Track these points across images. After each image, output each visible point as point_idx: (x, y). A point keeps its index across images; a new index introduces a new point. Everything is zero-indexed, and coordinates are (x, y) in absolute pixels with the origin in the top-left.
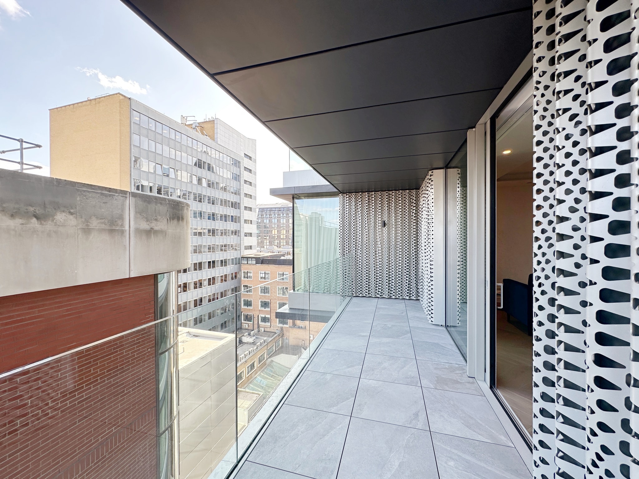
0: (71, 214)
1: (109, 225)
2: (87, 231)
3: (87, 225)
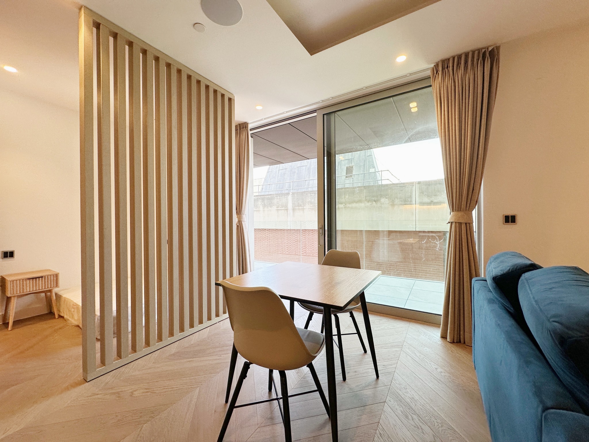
0: (386, 198)
1: (404, 202)
2: (393, 205)
3: (393, 203)
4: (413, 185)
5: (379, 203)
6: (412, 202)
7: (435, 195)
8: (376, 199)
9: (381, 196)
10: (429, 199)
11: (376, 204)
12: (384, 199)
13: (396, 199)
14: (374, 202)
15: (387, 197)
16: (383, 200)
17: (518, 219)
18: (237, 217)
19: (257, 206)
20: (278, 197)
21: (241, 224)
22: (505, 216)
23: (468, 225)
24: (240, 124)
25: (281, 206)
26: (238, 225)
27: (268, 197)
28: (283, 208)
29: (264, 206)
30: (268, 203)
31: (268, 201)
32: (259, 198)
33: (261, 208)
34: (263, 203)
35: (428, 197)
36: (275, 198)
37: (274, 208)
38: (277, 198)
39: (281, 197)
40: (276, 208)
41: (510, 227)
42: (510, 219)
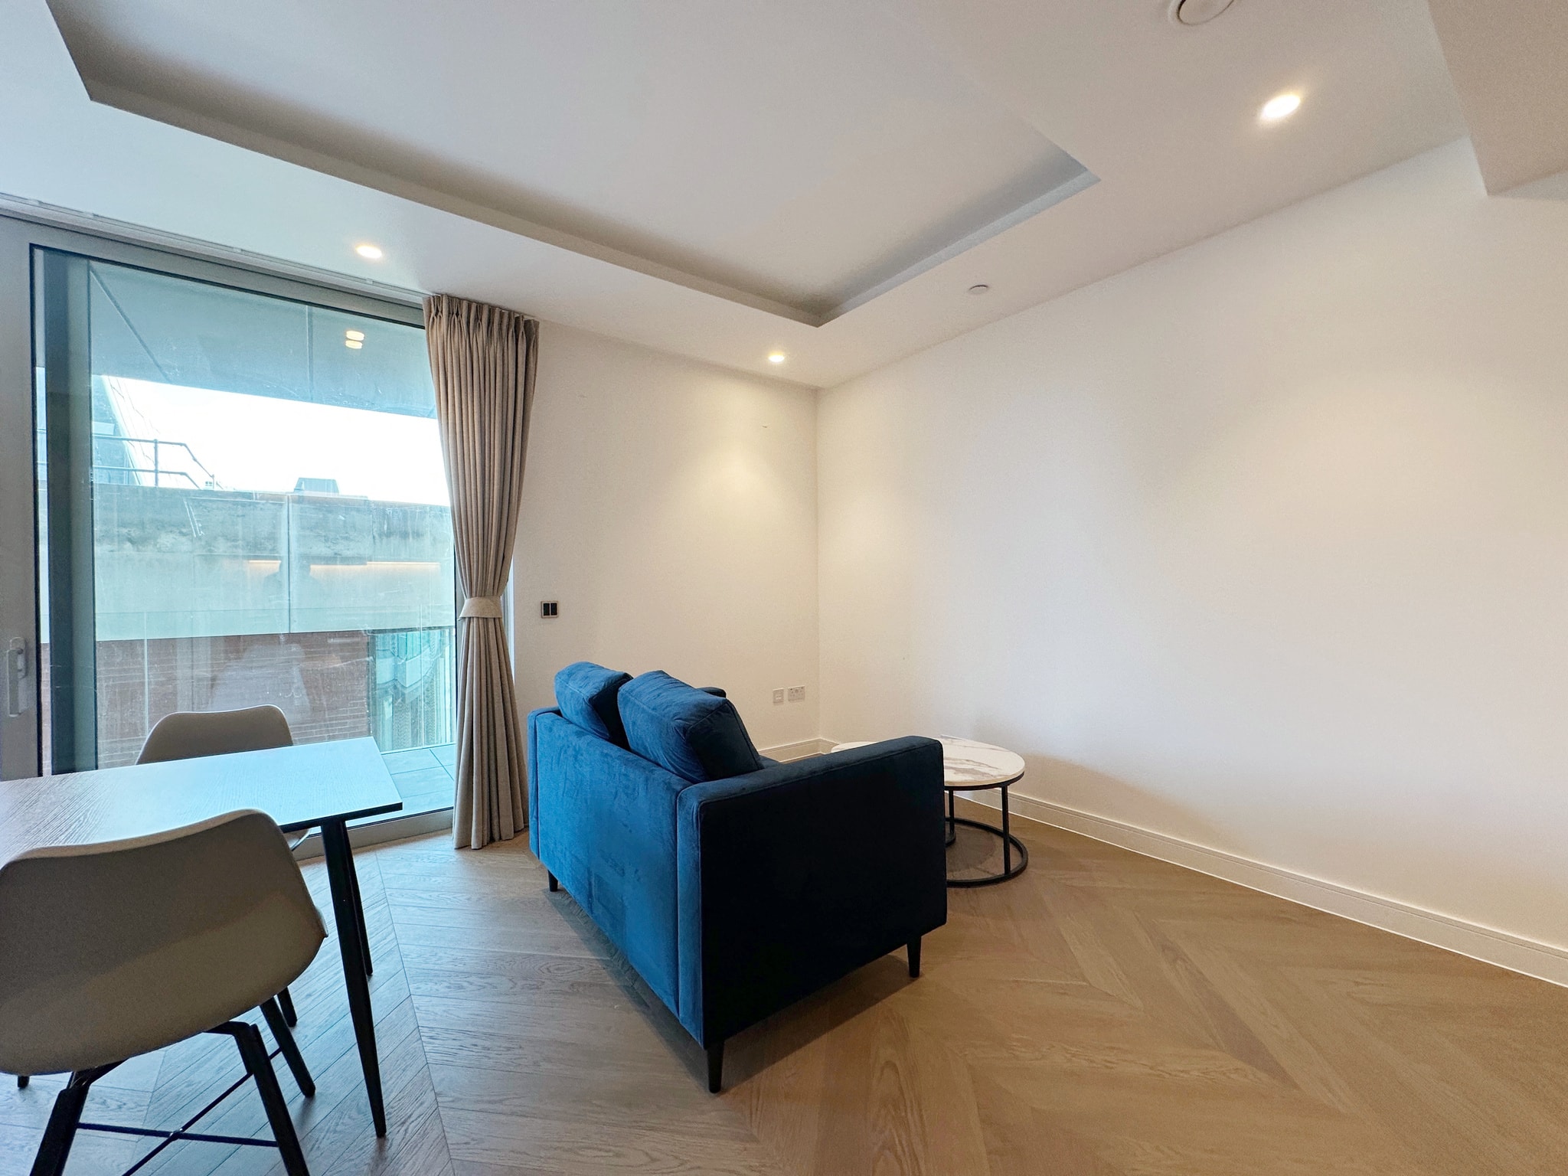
0: (183, 534)
1: (250, 549)
2: (209, 558)
3: (210, 551)
4: (281, 505)
5: (150, 547)
6: (278, 552)
7: (346, 539)
8: (135, 533)
9: (162, 526)
10: (329, 547)
11: (138, 550)
12: (171, 535)
13: (221, 540)
14: (128, 545)
15: (184, 530)
16: (166, 539)
17: (560, 609)
22: (544, 604)
23: (497, 621)
35: (326, 541)
41: (550, 620)
42: (550, 609)
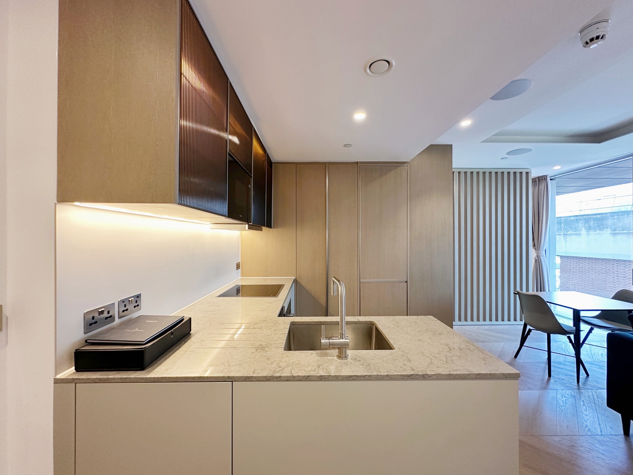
18: (536, 252)
19: (575, 229)
20: (614, 216)
21: (539, 258)
24: (538, 177)
25: (620, 229)
26: (537, 259)
27: (596, 216)
28: (625, 232)
29: (589, 229)
30: (596, 225)
31: (596, 222)
32: (580, 219)
33: (584, 232)
34: (586, 225)
36: (610, 217)
37: (609, 231)
38: (612, 217)
39: (621, 217)
40: (612, 231)
